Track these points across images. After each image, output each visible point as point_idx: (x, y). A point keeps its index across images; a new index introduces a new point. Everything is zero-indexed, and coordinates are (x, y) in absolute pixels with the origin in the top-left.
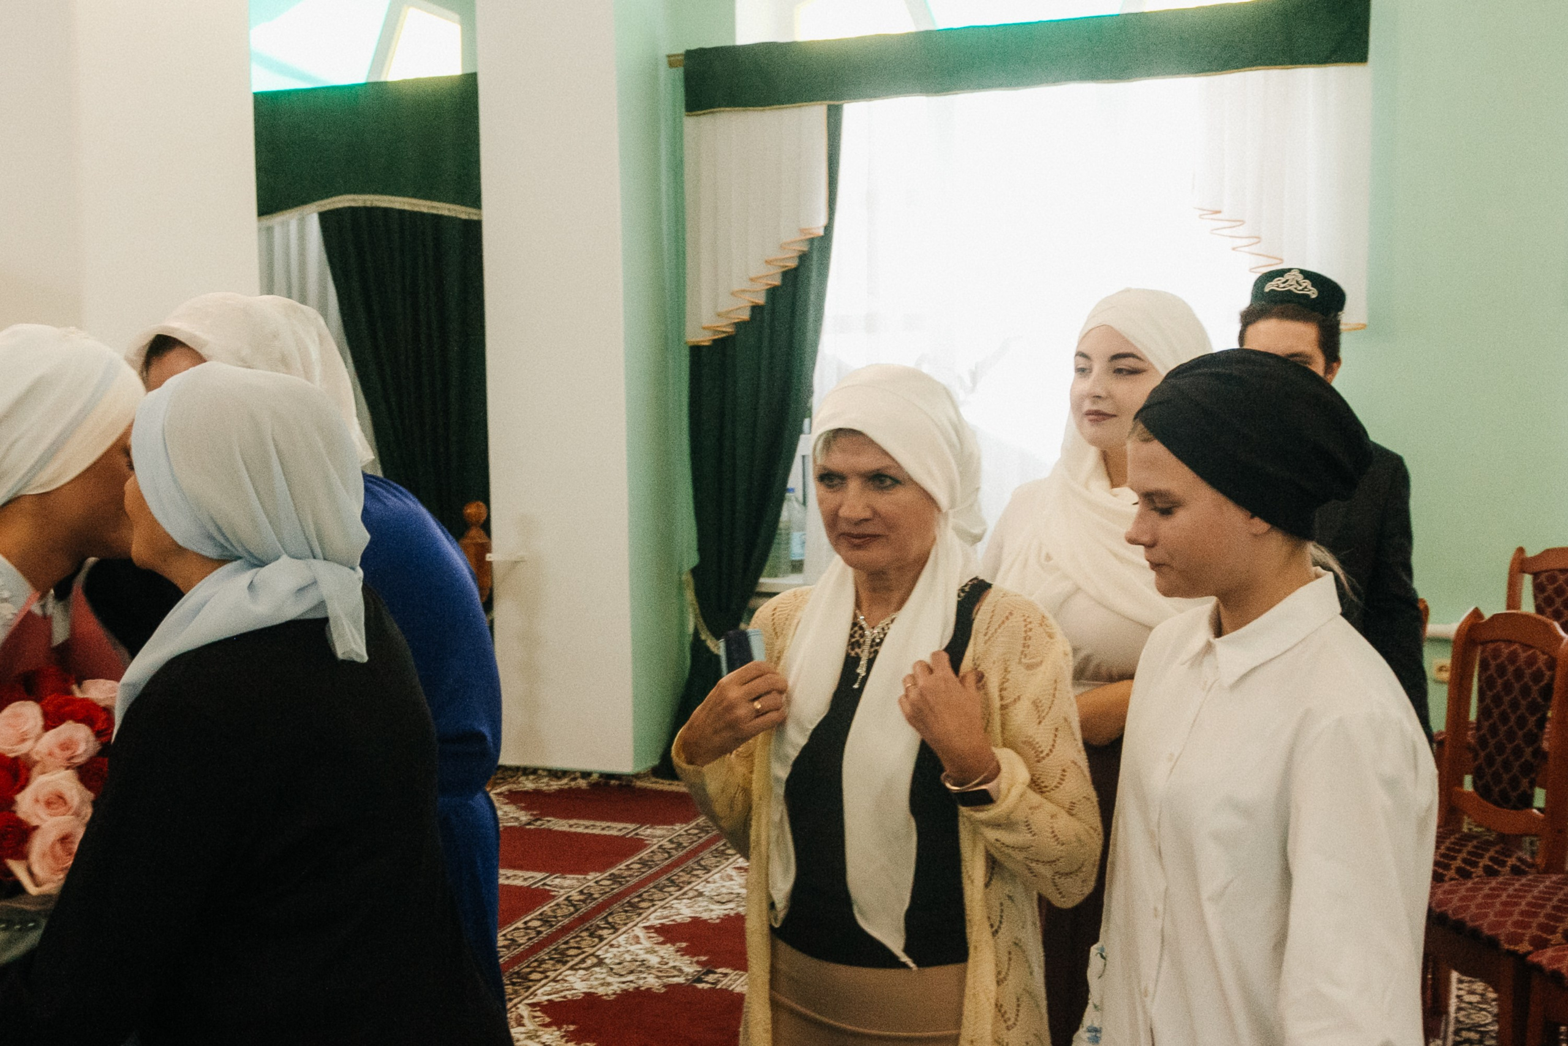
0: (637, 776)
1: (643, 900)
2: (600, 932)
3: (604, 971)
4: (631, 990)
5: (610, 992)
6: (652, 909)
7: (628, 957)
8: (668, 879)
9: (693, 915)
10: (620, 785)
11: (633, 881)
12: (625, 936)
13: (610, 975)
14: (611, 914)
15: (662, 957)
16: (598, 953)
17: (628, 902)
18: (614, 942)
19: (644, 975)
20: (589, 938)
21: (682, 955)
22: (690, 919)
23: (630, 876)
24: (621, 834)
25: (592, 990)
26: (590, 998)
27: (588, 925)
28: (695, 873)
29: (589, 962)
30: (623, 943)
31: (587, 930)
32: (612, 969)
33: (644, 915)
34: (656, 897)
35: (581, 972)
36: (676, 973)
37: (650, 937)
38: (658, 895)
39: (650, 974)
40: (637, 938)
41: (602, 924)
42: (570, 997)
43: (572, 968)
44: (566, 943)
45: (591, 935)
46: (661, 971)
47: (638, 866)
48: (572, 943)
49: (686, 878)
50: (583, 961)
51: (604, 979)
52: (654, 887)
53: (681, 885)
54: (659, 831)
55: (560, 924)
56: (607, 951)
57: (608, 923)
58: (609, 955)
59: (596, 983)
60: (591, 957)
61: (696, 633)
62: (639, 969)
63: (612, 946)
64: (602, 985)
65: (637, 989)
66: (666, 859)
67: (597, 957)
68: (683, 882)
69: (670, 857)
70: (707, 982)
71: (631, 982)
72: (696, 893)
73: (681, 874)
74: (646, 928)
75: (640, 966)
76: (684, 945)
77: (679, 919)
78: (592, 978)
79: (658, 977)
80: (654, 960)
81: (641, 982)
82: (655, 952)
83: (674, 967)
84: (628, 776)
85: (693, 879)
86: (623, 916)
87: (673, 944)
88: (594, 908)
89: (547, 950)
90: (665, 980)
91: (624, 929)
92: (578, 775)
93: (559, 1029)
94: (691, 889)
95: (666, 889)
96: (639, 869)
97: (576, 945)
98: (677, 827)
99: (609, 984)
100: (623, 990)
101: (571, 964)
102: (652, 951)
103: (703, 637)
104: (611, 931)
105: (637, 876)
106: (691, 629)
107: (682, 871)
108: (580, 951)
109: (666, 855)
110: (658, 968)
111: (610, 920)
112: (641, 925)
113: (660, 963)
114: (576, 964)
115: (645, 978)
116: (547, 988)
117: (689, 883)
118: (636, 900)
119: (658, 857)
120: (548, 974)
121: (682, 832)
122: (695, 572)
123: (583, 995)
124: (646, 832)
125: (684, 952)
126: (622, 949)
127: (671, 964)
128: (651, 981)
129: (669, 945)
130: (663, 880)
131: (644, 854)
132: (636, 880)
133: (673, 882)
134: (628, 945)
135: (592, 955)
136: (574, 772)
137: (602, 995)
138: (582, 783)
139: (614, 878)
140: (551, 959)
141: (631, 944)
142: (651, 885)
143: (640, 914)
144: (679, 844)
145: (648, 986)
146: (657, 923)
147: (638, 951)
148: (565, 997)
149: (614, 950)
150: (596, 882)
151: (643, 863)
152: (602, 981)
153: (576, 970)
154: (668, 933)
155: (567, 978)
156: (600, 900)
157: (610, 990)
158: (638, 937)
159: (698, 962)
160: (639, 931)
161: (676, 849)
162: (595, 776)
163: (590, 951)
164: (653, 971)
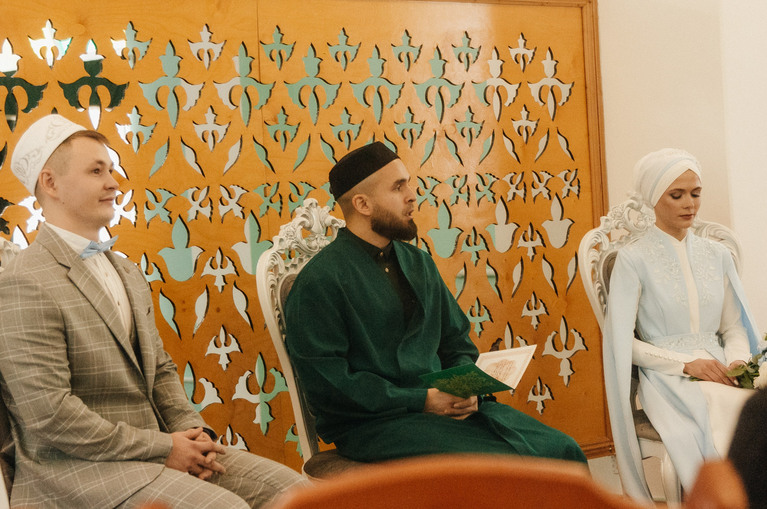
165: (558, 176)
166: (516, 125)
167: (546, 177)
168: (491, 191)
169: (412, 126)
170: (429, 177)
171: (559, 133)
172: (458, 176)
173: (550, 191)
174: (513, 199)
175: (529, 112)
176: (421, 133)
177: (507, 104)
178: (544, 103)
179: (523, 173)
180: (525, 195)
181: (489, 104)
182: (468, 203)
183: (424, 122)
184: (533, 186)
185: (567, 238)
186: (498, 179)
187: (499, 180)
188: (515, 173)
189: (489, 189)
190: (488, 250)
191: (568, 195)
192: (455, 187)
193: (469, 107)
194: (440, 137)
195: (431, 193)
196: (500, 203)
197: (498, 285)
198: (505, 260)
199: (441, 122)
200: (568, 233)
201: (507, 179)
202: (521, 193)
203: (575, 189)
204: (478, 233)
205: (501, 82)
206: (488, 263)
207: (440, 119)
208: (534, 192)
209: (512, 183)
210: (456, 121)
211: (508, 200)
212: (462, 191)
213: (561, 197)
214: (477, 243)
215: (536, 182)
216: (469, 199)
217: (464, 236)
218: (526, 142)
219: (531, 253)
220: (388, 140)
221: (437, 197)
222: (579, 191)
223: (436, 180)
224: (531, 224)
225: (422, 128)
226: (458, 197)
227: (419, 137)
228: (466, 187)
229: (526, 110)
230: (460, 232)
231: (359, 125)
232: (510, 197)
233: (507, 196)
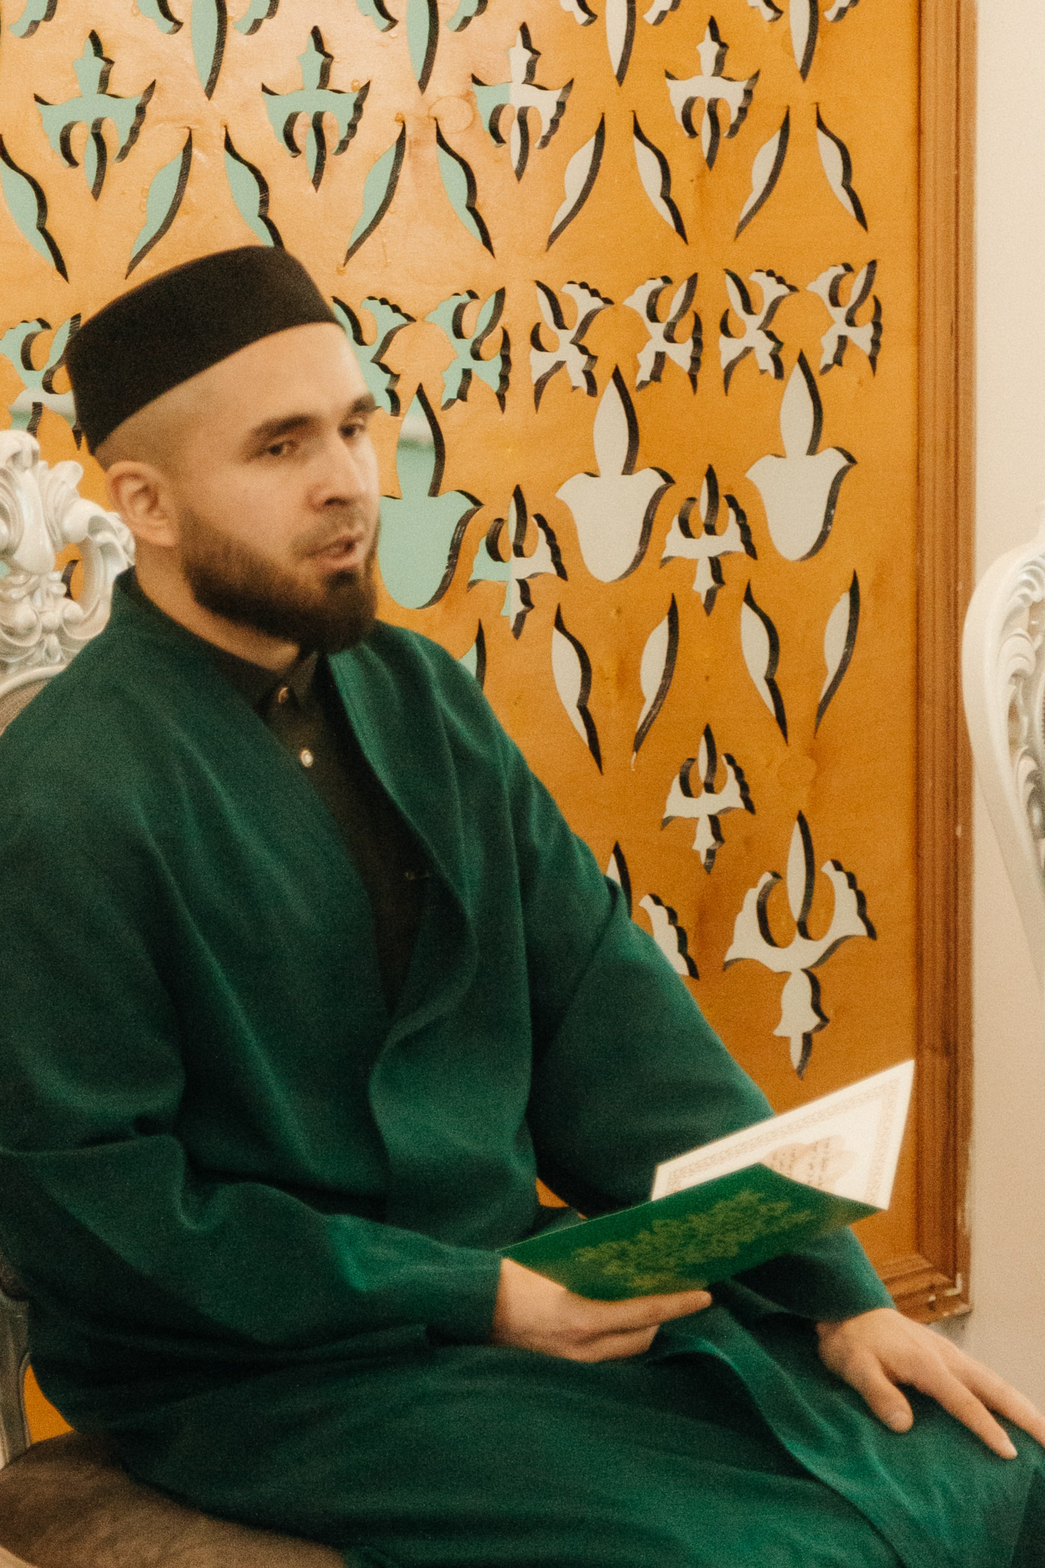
165: (811, 287)
166: (679, 92)
167: (768, 290)
168: (583, 350)
169: (324, 101)
170: (371, 298)
171: (820, 124)
172: (472, 295)
173: (779, 344)
174: (656, 376)
175: (723, 45)
176: (352, 127)
177: (650, 17)
178: (778, 12)
179: (693, 281)
180: (696, 361)
181: (594, 16)
182: (501, 397)
183: (367, 86)
184: (725, 330)
185: (828, 519)
186: (607, 301)
187: (609, 308)
188: (666, 280)
189: (573, 342)
190: (562, 572)
191: (838, 360)
192: (458, 333)
193: (524, 29)
194: (417, 142)
195: (377, 360)
196: (610, 393)
197: (591, 707)
198: (619, 611)
199: (423, 84)
200: (832, 502)
201: (638, 302)
202: (681, 353)
203: (861, 336)
204: (531, 510)
206: (559, 624)
207: (418, 76)
208: (728, 349)
209: (653, 317)
210: (476, 81)
211: (637, 383)
212: (483, 351)
213: (815, 368)
214: (526, 546)
215: (736, 315)
216: (504, 379)
217: (482, 522)
218: (711, 160)
219: (703, 582)
220: (236, 156)
221: (395, 377)
222: (876, 343)
223: (396, 309)
224: (711, 475)
225: (358, 108)
226: (467, 374)
227: (343, 146)
228: (497, 334)
229: (715, 36)
230: (470, 505)
231: (138, 100)
232: (644, 374)
233: (637, 367)
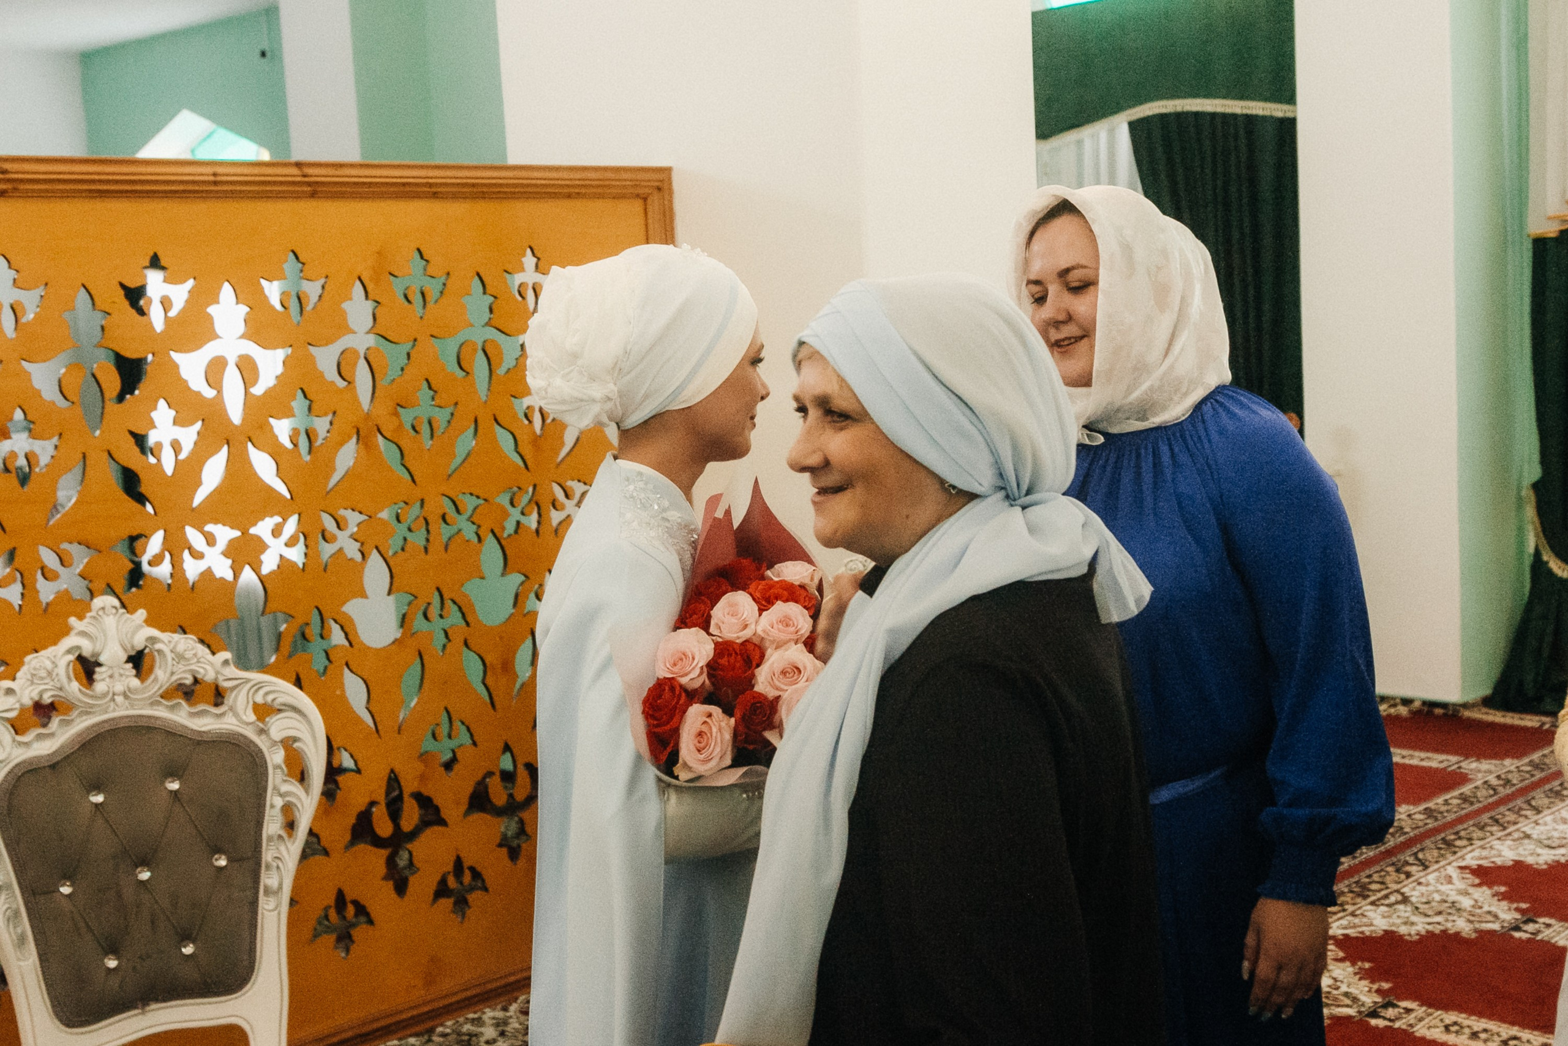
0: (1465, 706)
1: (1460, 838)
2: (1408, 868)
3: (1409, 909)
4: (1437, 932)
5: (1413, 932)
6: (1469, 848)
7: (1437, 897)
8: (1491, 818)
9: (1517, 858)
10: (1445, 715)
11: (1450, 817)
12: (1436, 874)
13: (1414, 914)
14: (1422, 850)
15: (1476, 901)
16: (1404, 890)
17: (1443, 839)
18: (1422, 880)
19: (1455, 918)
20: (1394, 874)
21: (1499, 900)
22: (1511, 863)
23: (1448, 811)
24: (1442, 766)
25: (1393, 928)
26: (1390, 937)
27: (1394, 859)
28: (1523, 812)
29: (1392, 899)
30: (1432, 882)
31: (1393, 864)
32: (1417, 908)
33: (1459, 854)
34: (1475, 835)
35: (1383, 909)
36: (1491, 919)
37: (1463, 878)
38: (1478, 834)
39: (1460, 917)
40: (1449, 880)
41: (1411, 860)
42: (1368, 934)
43: (1373, 903)
44: (1369, 876)
45: (1398, 871)
46: (1473, 915)
47: (1459, 801)
48: (1376, 877)
49: (1511, 817)
50: (1386, 897)
51: (1408, 918)
52: (1473, 825)
53: (1506, 825)
54: (1485, 765)
55: (1364, 856)
56: (1414, 889)
57: (1417, 859)
58: (1414, 893)
59: (1399, 921)
60: (1395, 894)
61: (1537, 554)
62: (1449, 911)
63: (1420, 884)
64: (1405, 923)
65: (1444, 932)
66: (1491, 796)
67: (1402, 894)
68: (1508, 822)
69: (1496, 793)
70: (1525, 931)
71: (1439, 923)
72: (1522, 835)
73: (1507, 813)
74: (1461, 868)
75: (1450, 907)
76: (1503, 889)
77: (1499, 861)
78: (1395, 916)
79: (1471, 922)
80: (1466, 903)
81: (1449, 925)
82: (1469, 894)
83: (1489, 912)
84: (1454, 705)
85: (1521, 819)
86: (1435, 853)
87: (1490, 887)
88: (1402, 843)
89: (1346, 882)
90: (1477, 926)
91: (1436, 866)
92: (1398, 701)
93: (1353, 964)
94: (1518, 830)
95: (1489, 828)
96: (1459, 804)
97: (1381, 880)
98: (1507, 762)
99: (1413, 924)
100: (1428, 932)
101: (1373, 898)
102: (1466, 893)
103: (1545, 558)
104: (1421, 868)
105: (1456, 812)
106: (1531, 549)
107: (1509, 810)
108: (1383, 887)
109: (1491, 792)
110: (1470, 911)
111: (1420, 856)
112: (1455, 864)
113: (1473, 906)
114: (1379, 900)
115: (1454, 921)
116: (1344, 922)
117: (1515, 823)
118: (1452, 837)
119: (1482, 793)
120: (1346, 907)
121: (1512, 768)
122: (1535, 486)
123: (1382, 933)
124: (1470, 765)
125: (1503, 897)
126: (1431, 888)
127: (1486, 908)
128: (1461, 925)
129: (1485, 888)
130: (1485, 818)
131: (1466, 789)
132: (1453, 816)
133: (1497, 821)
134: (1438, 885)
135: (1398, 891)
136: (1394, 698)
137: (1404, 935)
138: (1403, 710)
139: (1429, 812)
140: (1351, 892)
141: (1442, 884)
142: (1471, 823)
143: (1455, 853)
144: (1508, 782)
145: (1458, 930)
146: (1474, 863)
147: (1448, 892)
148: (1362, 933)
149: (1423, 889)
150: (1409, 816)
151: (1464, 799)
152: (1405, 920)
153: (1378, 906)
154: (1485, 875)
155: (1366, 913)
156: (1412, 834)
157: (1413, 930)
158: (1450, 877)
159: (1517, 909)
160: (1451, 871)
161: (1504, 786)
162: (1417, 704)
163: (1395, 887)
164: (1465, 914)
166: (520, 405)
167: (577, 489)
168: (473, 523)
174: (516, 532)
177: (501, 371)
179: (535, 486)
180: (539, 522)
181: (468, 373)
182: (425, 549)
184: (554, 506)
186: (485, 500)
187: (487, 503)
188: (520, 488)
189: (469, 520)
190: (466, 624)
193: (427, 381)
197: (489, 683)
198: (501, 639)
201: (503, 499)
202: (532, 521)
205: (492, 334)
208: (557, 517)
209: (513, 505)
211: (505, 535)
214: (445, 614)
215: (559, 500)
218: (541, 433)
226: (405, 539)
228: (422, 520)
232: (510, 527)
233: (503, 529)
